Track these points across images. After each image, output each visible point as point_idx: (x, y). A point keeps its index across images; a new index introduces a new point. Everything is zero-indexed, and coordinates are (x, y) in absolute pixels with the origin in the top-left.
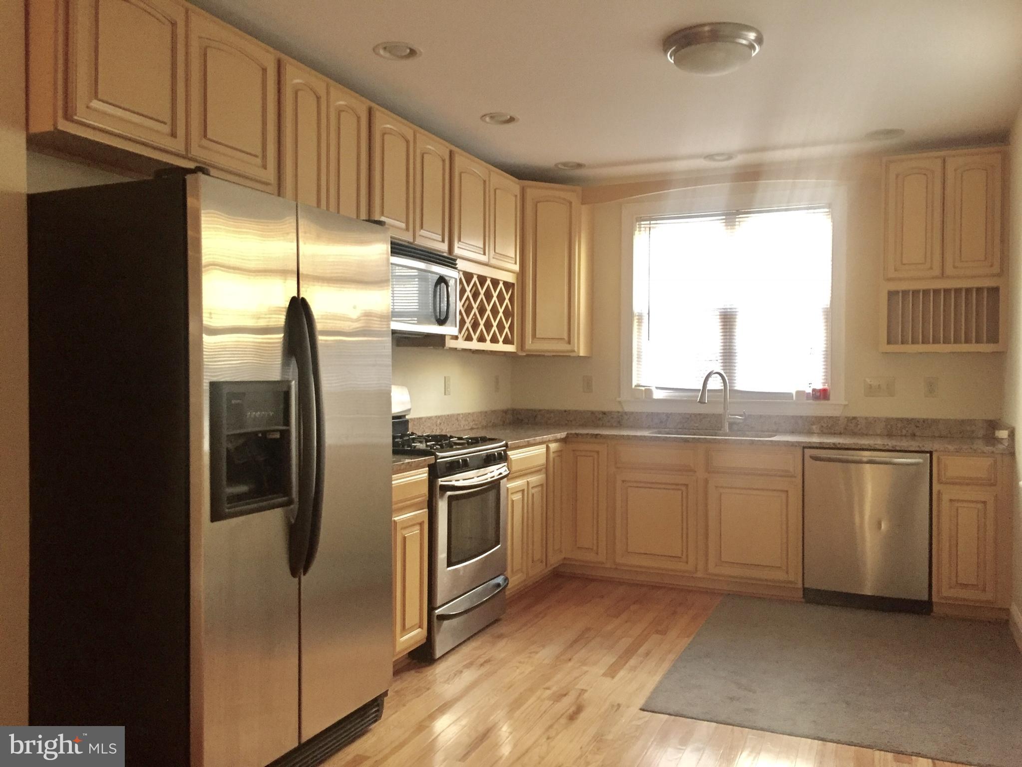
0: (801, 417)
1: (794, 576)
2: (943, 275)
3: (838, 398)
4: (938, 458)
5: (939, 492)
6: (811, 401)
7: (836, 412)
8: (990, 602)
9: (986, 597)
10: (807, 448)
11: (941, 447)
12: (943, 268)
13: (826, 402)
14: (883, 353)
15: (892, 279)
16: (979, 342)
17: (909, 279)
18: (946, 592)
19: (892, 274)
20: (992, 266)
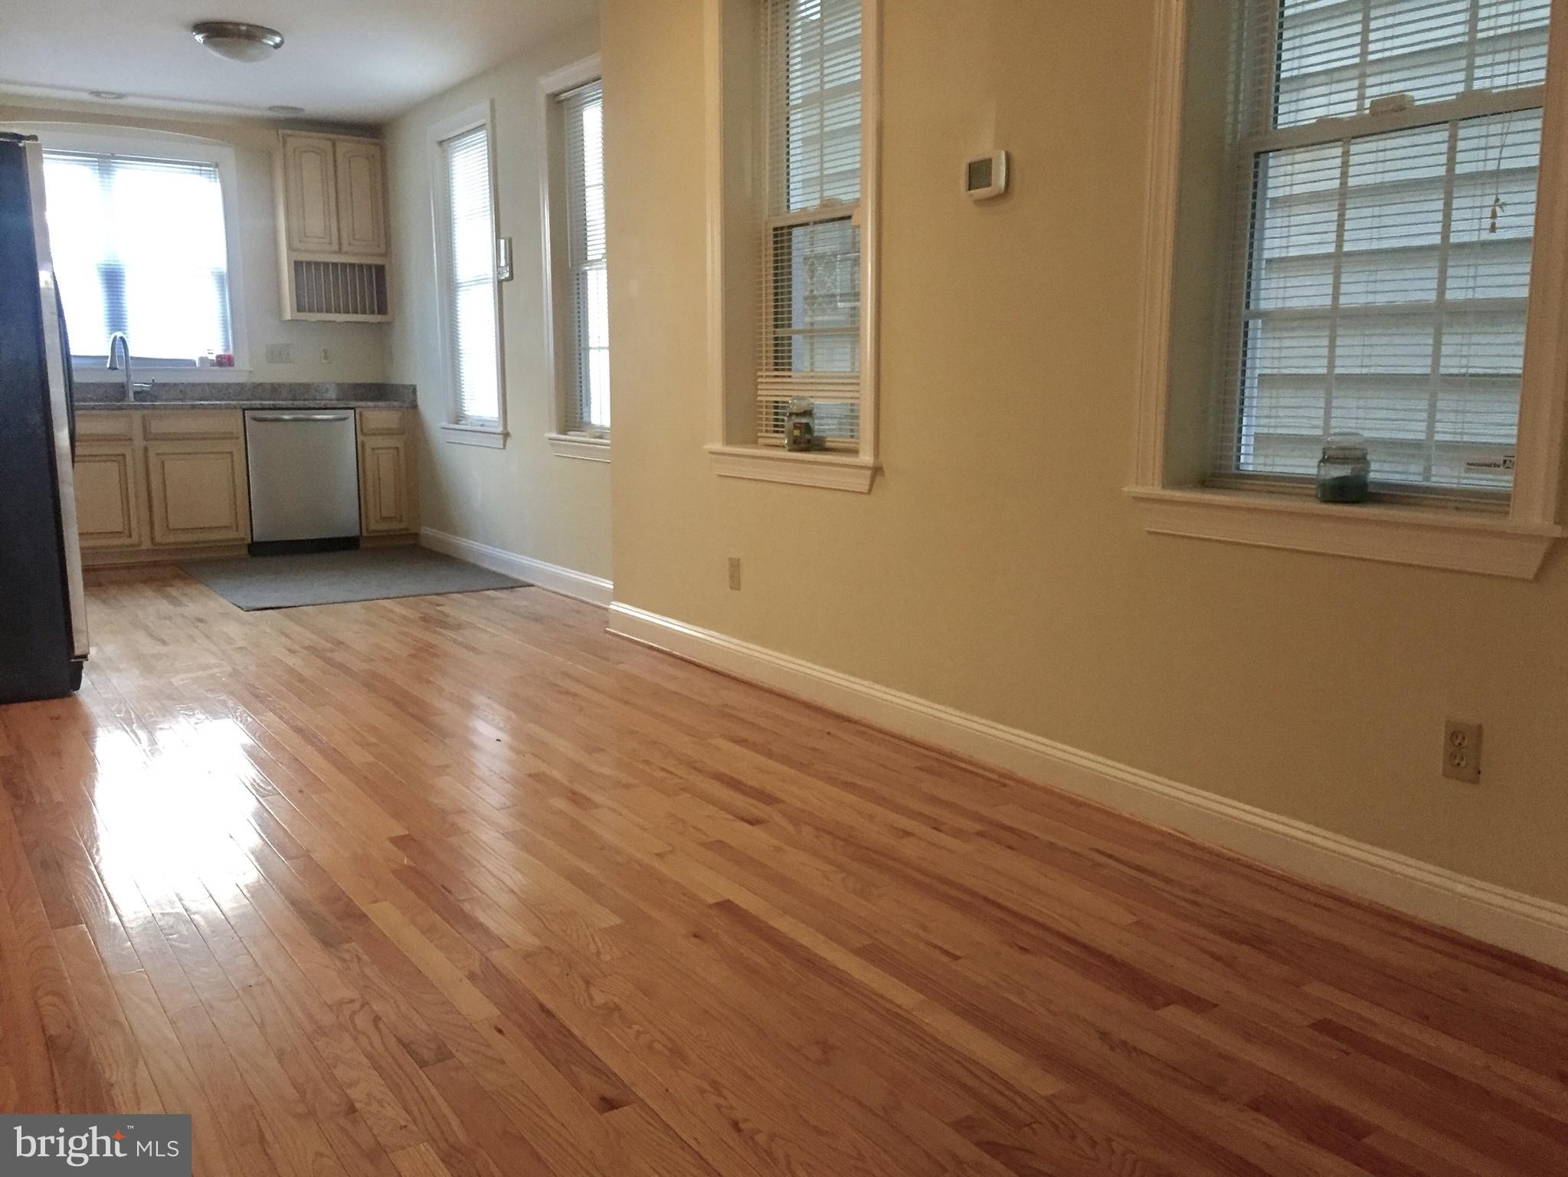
0: (208, 384)
1: (243, 533)
2: (340, 249)
3: (242, 364)
4: (361, 414)
5: (363, 442)
6: (217, 368)
7: (242, 379)
8: (407, 529)
9: (403, 525)
10: (248, 409)
11: (362, 404)
12: (340, 244)
13: (231, 368)
14: (285, 321)
15: (297, 250)
16: (372, 312)
17: (312, 252)
18: (373, 526)
19: (296, 244)
20: (379, 246)
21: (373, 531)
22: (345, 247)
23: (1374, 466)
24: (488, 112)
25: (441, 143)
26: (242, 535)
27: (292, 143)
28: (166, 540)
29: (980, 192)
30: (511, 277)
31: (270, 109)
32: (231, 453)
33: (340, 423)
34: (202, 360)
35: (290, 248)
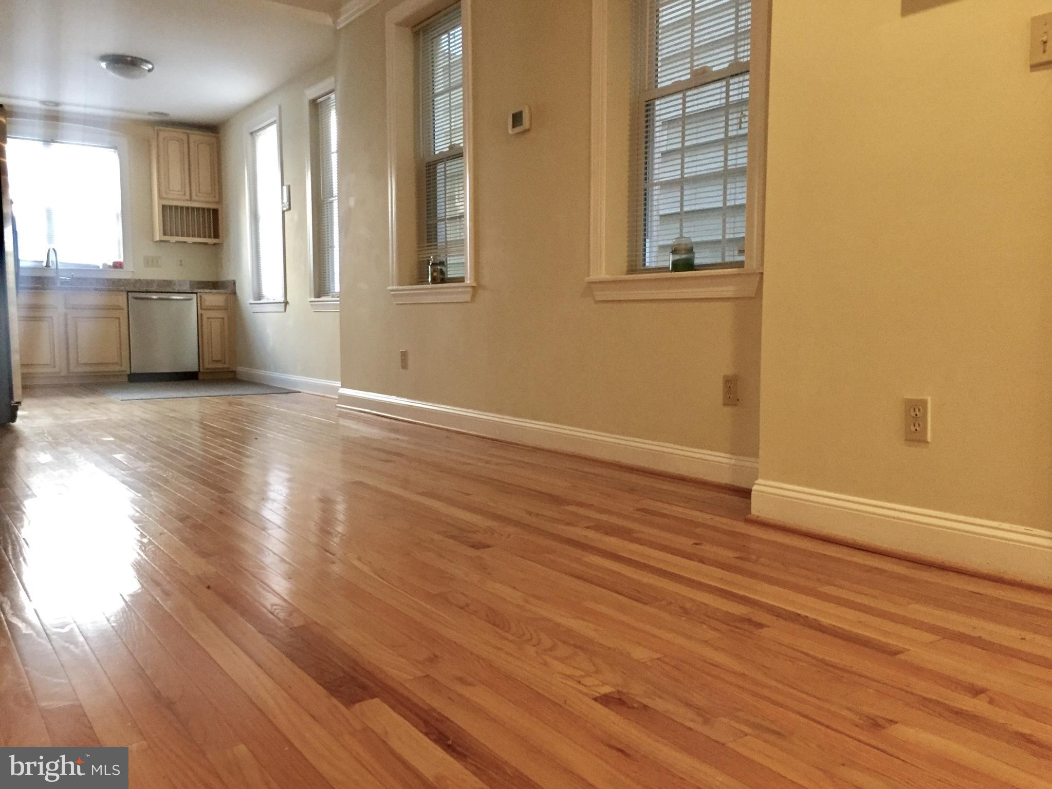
0: (107, 279)
1: (125, 367)
2: (191, 198)
3: (129, 268)
4: (201, 296)
5: (201, 314)
6: (113, 270)
7: (128, 277)
8: (228, 368)
9: (226, 366)
10: (130, 292)
11: (202, 291)
12: (191, 195)
13: (122, 270)
14: (157, 242)
15: (164, 198)
16: (210, 237)
17: (173, 199)
18: (207, 366)
19: (164, 195)
20: (215, 197)
21: (207, 369)
22: (194, 197)
23: (696, 255)
24: (277, 114)
25: (252, 133)
26: (123, 368)
27: (162, 135)
28: (76, 370)
29: (518, 129)
30: (290, 209)
31: (150, 114)
32: (119, 318)
33: (187, 302)
34: (104, 265)
35: (160, 197)
